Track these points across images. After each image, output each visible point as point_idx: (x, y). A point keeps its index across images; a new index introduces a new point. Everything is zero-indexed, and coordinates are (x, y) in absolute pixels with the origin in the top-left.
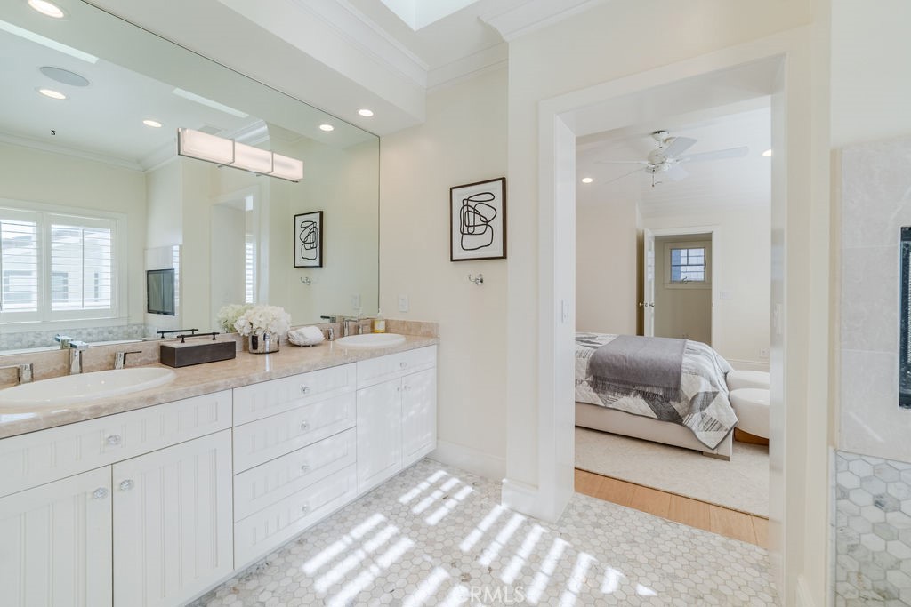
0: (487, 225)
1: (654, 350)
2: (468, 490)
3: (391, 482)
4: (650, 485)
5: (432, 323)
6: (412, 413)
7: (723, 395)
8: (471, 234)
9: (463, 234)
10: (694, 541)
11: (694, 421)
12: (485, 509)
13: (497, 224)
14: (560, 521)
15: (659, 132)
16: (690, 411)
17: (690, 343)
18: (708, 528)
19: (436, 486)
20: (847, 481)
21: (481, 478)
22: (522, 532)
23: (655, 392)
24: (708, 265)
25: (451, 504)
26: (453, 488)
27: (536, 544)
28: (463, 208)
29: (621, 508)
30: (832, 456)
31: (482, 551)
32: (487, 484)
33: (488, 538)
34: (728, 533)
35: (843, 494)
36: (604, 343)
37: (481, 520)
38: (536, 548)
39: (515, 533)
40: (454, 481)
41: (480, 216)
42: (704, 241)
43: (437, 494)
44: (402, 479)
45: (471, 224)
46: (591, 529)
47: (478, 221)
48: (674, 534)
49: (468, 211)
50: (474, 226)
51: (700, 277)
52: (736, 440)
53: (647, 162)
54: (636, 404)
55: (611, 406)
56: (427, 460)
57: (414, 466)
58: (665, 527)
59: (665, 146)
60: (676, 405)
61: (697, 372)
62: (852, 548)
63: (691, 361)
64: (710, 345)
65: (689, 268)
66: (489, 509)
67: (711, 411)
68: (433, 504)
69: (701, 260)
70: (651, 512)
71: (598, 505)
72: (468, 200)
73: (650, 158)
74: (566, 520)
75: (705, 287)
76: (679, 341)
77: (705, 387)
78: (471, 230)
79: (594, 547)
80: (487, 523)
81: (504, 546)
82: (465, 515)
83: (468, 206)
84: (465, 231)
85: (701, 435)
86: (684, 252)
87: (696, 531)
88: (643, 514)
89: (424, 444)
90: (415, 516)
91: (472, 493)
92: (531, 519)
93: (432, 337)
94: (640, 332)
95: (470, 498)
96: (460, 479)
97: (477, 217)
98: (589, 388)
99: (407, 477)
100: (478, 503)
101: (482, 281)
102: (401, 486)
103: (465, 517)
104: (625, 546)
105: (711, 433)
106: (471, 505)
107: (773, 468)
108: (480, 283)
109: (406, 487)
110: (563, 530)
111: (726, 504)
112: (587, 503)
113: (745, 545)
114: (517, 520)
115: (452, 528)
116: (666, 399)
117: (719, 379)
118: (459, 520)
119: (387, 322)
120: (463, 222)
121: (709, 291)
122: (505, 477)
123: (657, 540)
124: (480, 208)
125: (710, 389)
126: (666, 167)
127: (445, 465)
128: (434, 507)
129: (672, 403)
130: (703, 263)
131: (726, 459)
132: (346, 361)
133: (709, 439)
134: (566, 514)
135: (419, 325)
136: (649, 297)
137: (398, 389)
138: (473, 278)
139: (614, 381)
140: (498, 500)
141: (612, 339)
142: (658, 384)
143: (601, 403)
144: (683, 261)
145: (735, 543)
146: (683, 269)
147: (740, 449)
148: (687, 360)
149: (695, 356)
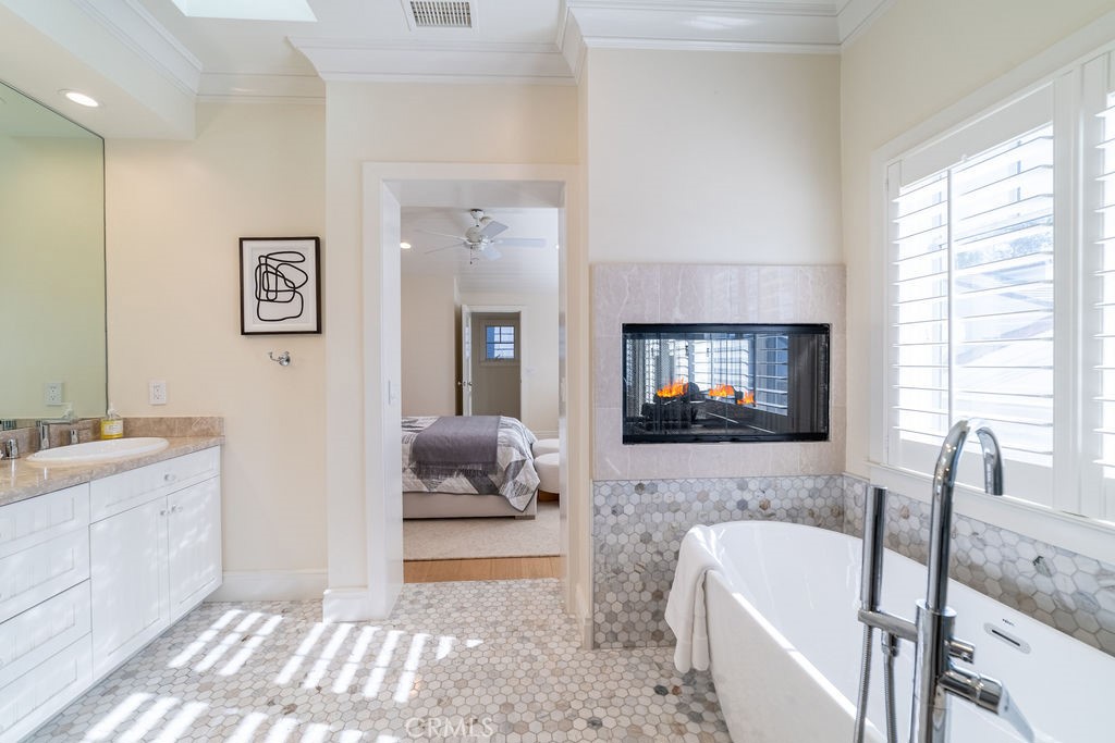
0: (295, 291)
1: (472, 427)
2: (276, 620)
3: (150, 650)
4: (473, 556)
5: (212, 418)
6: (184, 544)
7: (530, 462)
8: (272, 301)
9: (259, 300)
10: (510, 590)
11: (508, 490)
12: (301, 634)
13: (309, 291)
14: (392, 615)
15: (476, 210)
16: (505, 481)
17: (505, 419)
18: (519, 576)
19: (229, 629)
20: (600, 501)
21: (292, 602)
22: (351, 639)
23: (475, 467)
24: (517, 342)
25: (254, 642)
26: (253, 625)
27: (369, 644)
28: (260, 266)
29: (450, 584)
30: (592, 485)
31: (306, 675)
32: (301, 606)
33: (310, 660)
34: (534, 576)
35: (597, 510)
36: (426, 426)
37: (298, 645)
38: (369, 648)
39: (344, 643)
40: (254, 617)
41: (285, 279)
42: (513, 319)
43: (232, 639)
44: (169, 639)
45: (272, 287)
46: (422, 611)
47: (282, 286)
48: (495, 591)
49: (267, 272)
50: (276, 291)
51: (511, 354)
52: (540, 501)
53: (465, 239)
54: (459, 483)
55: (435, 490)
56: (206, 605)
57: (187, 617)
58: (488, 587)
59: (482, 226)
60: (493, 478)
61: (510, 444)
62: (602, 547)
63: (505, 435)
64: (519, 419)
65: (502, 346)
66: (307, 631)
67: (520, 478)
68: (227, 652)
69: (512, 339)
70: (476, 580)
71: (428, 588)
72: (267, 257)
73: (468, 235)
74: (398, 612)
75: (514, 364)
76: (494, 418)
77: (516, 456)
78: (272, 296)
79: (427, 626)
80: (306, 646)
81: (332, 660)
82: (277, 647)
83: (266, 264)
84: (263, 296)
85: (514, 501)
86: (497, 329)
87: (511, 582)
88: (468, 583)
89: (205, 582)
90: (201, 675)
91: (282, 622)
92: (360, 624)
93: (212, 436)
94: (459, 411)
95: (280, 629)
96: (263, 611)
97: (280, 280)
98: (412, 475)
99: (175, 635)
100: (294, 630)
101: (288, 360)
102: (170, 648)
103: (277, 650)
104: (455, 615)
105: (520, 498)
106: (283, 635)
107: (563, 517)
108: (286, 363)
109: (179, 647)
110: (396, 622)
111: (532, 554)
112: (417, 589)
113: (546, 580)
114: (345, 629)
115: (262, 668)
116: (485, 474)
117: (526, 449)
118: (269, 656)
119: (126, 422)
120: (260, 285)
121: (519, 367)
122: (327, 588)
123: (482, 600)
124: (284, 269)
125: (520, 458)
126: (482, 246)
127: (235, 603)
128: (229, 655)
129: (490, 476)
130: (512, 340)
131: (532, 518)
132: (71, 483)
133: (518, 502)
134: (398, 607)
135: (189, 421)
136: (467, 376)
137: (162, 513)
138: (275, 357)
139: (438, 464)
140: (318, 617)
141: (433, 421)
142: (477, 460)
143: (425, 489)
144: (497, 339)
145: (539, 581)
146: (496, 346)
147: (542, 507)
148: (501, 434)
149: (509, 430)
